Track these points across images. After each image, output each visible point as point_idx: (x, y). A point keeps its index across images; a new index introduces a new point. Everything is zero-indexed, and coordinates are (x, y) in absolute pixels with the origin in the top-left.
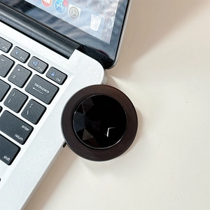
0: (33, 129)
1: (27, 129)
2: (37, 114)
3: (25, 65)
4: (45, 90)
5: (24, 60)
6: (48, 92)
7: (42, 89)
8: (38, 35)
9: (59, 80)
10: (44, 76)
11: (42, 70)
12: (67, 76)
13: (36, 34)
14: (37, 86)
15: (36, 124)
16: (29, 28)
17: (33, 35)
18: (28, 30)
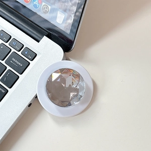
0: (8, 91)
1: (3, 91)
2: (12, 81)
3: (7, 44)
4: (19, 64)
5: (6, 40)
6: (22, 65)
7: (17, 63)
8: (19, 23)
9: (30, 57)
10: (20, 53)
11: (18, 49)
12: (36, 55)
13: (17, 22)
14: (14, 60)
15: (10, 88)
16: (13, 17)
17: (15, 23)
18: (12, 18)
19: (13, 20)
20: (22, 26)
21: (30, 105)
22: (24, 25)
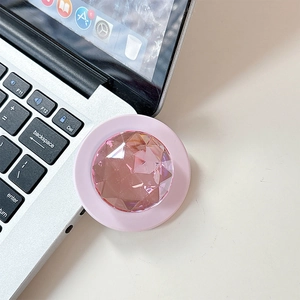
0: (23, 200)
1: (15, 200)
2: (32, 178)
3: (23, 102)
4: (48, 143)
5: (22, 93)
6: (52, 146)
7: (44, 140)
8: (48, 58)
9: (71, 130)
10: (49, 121)
11: (46, 112)
12: (83, 124)
13: (44, 56)
14: (38, 135)
15: (29, 192)
16: (35, 46)
17: (40, 57)
18: (33, 49)
19: (37, 51)
20: (55, 63)
21: (68, 229)
22: (58, 63)
